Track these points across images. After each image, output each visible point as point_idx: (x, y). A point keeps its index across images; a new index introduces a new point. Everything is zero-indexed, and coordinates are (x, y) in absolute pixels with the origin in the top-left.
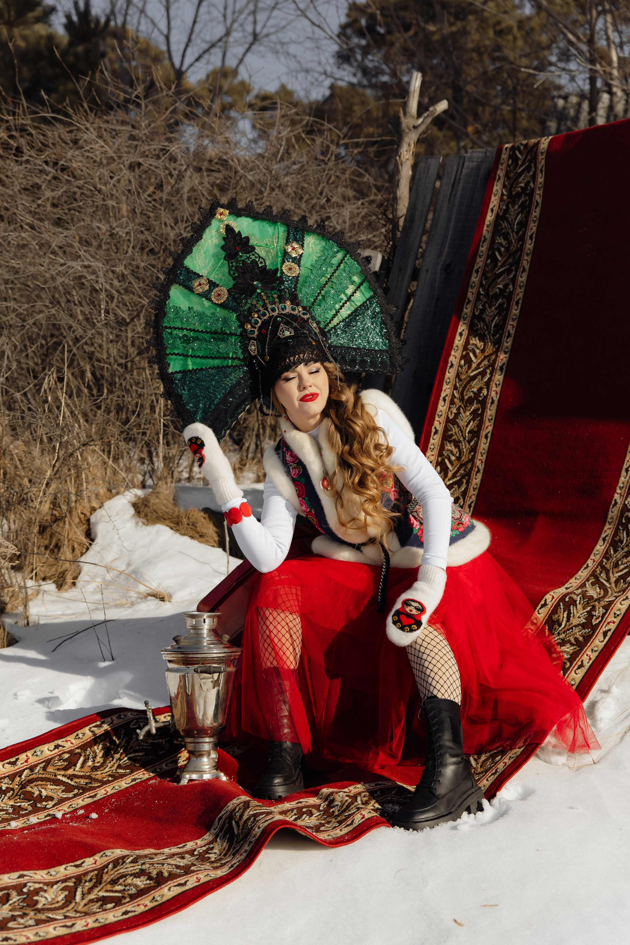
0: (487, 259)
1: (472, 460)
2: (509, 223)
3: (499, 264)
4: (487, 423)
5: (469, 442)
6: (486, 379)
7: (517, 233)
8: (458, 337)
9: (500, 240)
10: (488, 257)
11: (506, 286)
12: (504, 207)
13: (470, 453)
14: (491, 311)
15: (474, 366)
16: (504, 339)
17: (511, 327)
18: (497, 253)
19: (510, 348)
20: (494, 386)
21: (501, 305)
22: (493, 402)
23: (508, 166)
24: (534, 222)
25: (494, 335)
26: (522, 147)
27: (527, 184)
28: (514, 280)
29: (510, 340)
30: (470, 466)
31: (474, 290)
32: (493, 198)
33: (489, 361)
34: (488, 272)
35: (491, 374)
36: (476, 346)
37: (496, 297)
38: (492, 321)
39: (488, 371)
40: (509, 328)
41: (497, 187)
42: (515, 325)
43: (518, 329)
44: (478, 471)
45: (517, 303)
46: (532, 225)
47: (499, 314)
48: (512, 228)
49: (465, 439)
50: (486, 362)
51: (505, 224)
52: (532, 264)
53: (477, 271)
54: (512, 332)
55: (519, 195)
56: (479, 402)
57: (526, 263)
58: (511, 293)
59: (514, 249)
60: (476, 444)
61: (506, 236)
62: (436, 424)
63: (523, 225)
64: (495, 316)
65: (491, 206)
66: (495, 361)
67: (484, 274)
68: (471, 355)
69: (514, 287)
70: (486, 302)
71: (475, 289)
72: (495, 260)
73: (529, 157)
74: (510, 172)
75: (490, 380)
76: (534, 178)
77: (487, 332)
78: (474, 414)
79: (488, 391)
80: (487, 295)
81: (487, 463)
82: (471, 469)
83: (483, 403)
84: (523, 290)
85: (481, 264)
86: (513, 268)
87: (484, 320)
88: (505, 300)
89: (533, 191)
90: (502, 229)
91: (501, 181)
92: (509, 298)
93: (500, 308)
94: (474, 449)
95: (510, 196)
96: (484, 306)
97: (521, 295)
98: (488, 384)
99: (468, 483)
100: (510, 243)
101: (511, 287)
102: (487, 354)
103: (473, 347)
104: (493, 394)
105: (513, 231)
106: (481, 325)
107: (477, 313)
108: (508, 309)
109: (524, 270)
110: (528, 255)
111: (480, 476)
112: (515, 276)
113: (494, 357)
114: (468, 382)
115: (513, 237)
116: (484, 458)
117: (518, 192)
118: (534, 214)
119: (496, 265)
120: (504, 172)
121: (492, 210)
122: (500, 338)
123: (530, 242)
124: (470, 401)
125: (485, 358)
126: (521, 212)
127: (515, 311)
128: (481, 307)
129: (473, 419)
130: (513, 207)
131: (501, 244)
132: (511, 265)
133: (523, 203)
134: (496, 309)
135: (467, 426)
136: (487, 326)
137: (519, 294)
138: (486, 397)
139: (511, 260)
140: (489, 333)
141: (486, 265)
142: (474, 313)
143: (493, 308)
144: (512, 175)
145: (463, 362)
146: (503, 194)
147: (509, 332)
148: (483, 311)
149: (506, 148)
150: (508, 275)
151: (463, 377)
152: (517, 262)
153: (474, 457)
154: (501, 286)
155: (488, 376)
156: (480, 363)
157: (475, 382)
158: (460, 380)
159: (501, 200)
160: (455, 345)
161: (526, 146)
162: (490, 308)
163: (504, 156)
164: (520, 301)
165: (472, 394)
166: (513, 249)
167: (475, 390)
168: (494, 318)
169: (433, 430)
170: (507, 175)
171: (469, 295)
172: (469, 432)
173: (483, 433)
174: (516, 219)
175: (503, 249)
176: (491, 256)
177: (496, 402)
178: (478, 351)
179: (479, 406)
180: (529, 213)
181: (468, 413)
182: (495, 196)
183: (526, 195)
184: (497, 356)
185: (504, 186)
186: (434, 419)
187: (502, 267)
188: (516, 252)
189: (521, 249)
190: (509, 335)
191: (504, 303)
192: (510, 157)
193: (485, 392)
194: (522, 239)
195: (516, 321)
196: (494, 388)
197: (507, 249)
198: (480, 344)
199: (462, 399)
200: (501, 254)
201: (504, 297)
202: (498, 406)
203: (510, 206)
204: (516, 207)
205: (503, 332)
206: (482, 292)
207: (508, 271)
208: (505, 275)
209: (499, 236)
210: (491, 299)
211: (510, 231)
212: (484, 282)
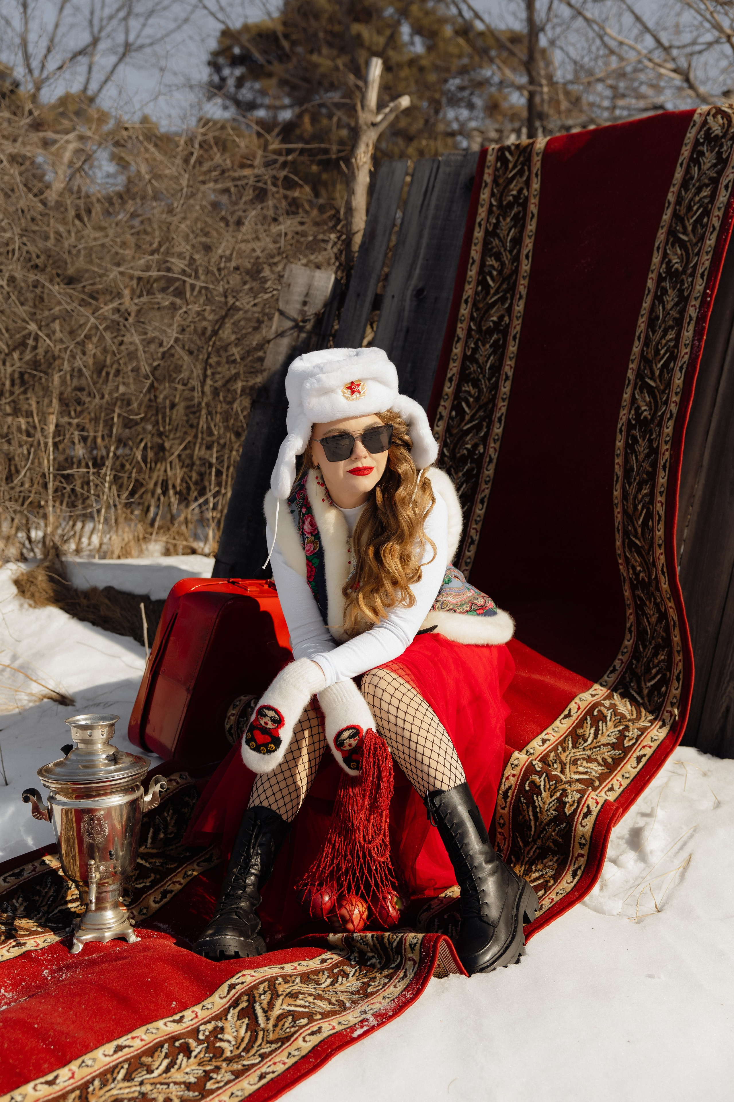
0: (477, 286)
2: (500, 240)
3: (492, 291)
4: (484, 486)
6: (481, 434)
7: (511, 252)
8: (447, 383)
9: (491, 261)
10: (479, 283)
11: (501, 318)
12: (494, 221)
14: (485, 350)
15: (467, 418)
16: (501, 383)
17: (508, 368)
18: (488, 278)
19: (508, 393)
20: (492, 441)
21: (497, 341)
22: (491, 460)
23: (496, 169)
24: (530, 237)
25: (489, 379)
26: (513, 148)
27: (520, 191)
28: (509, 311)
29: (508, 384)
31: (464, 325)
32: (480, 210)
33: (485, 412)
34: (479, 301)
35: (488, 427)
36: (469, 393)
37: (490, 332)
38: (487, 362)
39: (485, 424)
40: (507, 369)
41: (485, 195)
42: (513, 365)
43: (517, 369)
44: (472, 542)
45: (514, 338)
46: (528, 240)
47: (494, 352)
48: (504, 246)
50: (481, 413)
51: (496, 242)
52: (530, 288)
53: (466, 302)
54: (510, 374)
55: (510, 206)
56: (474, 461)
57: (522, 289)
58: (508, 326)
60: (470, 510)
61: (498, 257)
63: (517, 241)
64: (490, 356)
65: (478, 220)
66: (492, 411)
67: (475, 305)
68: (464, 405)
69: (509, 318)
70: (478, 340)
71: (463, 322)
72: (486, 287)
73: (521, 159)
74: (499, 177)
75: (487, 434)
76: (528, 183)
77: (481, 376)
78: (468, 475)
79: (485, 448)
80: (479, 331)
81: (483, 532)
83: (479, 462)
84: (520, 321)
85: (470, 292)
86: (509, 295)
87: (476, 361)
88: (500, 335)
89: (527, 199)
90: (493, 248)
91: (489, 188)
92: (505, 332)
93: (495, 346)
95: (500, 206)
96: (476, 344)
97: (518, 328)
98: (484, 440)
100: (503, 264)
101: (506, 319)
102: (482, 403)
103: (466, 394)
104: (491, 451)
105: (505, 250)
106: (473, 368)
107: (468, 354)
108: (505, 346)
109: (521, 297)
110: (524, 278)
111: (474, 548)
112: (511, 305)
113: (490, 406)
114: (461, 438)
115: (506, 257)
116: (479, 526)
117: (509, 201)
118: (529, 227)
119: (488, 293)
120: (491, 178)
121: (480, 225)
122: (497, 383)
123: (526, 262)
124: (463, 461)
125: (480, 407)
126: (515, 226)
127: (513, 348)
128: (472, 345)
129: (467, 481)
130: (504, 219)
131: (492, 266)
132: (506, 291)
133: (516, 215)
134: (491, 346)
136: (481, 369)
137: (517, 327)
138: (482, 455)
139: (505, 286)
140: (484, 376)
141: (477, 293)
142: (465, 354)
143: (488, 346)
144: (501, 181)
145: (454, 413)
146: (491, 205)
147: (506, 374)
148: (475, 350)
149: (493, 149)
150: (503, 304)
151: (454, 433)
152: (513, 288)
154: (495, 319)
155: (484, 430)
156: (474, 414)
157: (468, 438)
158: (450, 436)
159: (490, 212)
160: (444, 393)
161: (517, 146)
162: (484, 345)
163: (491, 158)
164: (518, 335)
165: (465, 452)
166: (507, 271)
167: (469, 447)
168: (488, 358)
170: (495, 181)
171: (459, 331)
174: (508, 235)
175: (495, 273)
176: (482, 282)
177: (495, 461)
178: (471, 400)
179: (474, 465)
180: (523, 228)
182: (482, 206)
183: (519, 205)
184: (494, 405)
185: (493, 195)
187: (495, 294)
188: (510, 275)
189: (516, 271)
190: (507, 378)
191: (499, 340)
192: (498, 159)
193: (481, 449)
194: (516, 259)
195: (514, 360)
196: (492, 444)
197: (500, 272)
198: (474, 391)
200: (493, 279)
201: (499, 332)
202: (496, 465)
203: (501, 219)
204: (508, 220)
205: (500, 375)
206: (473, 327)
207: (503, 300)
208: (499, 305)
209: (490, 257)
210: (485, 334)
211: (502, 250)
212: (475, 315)
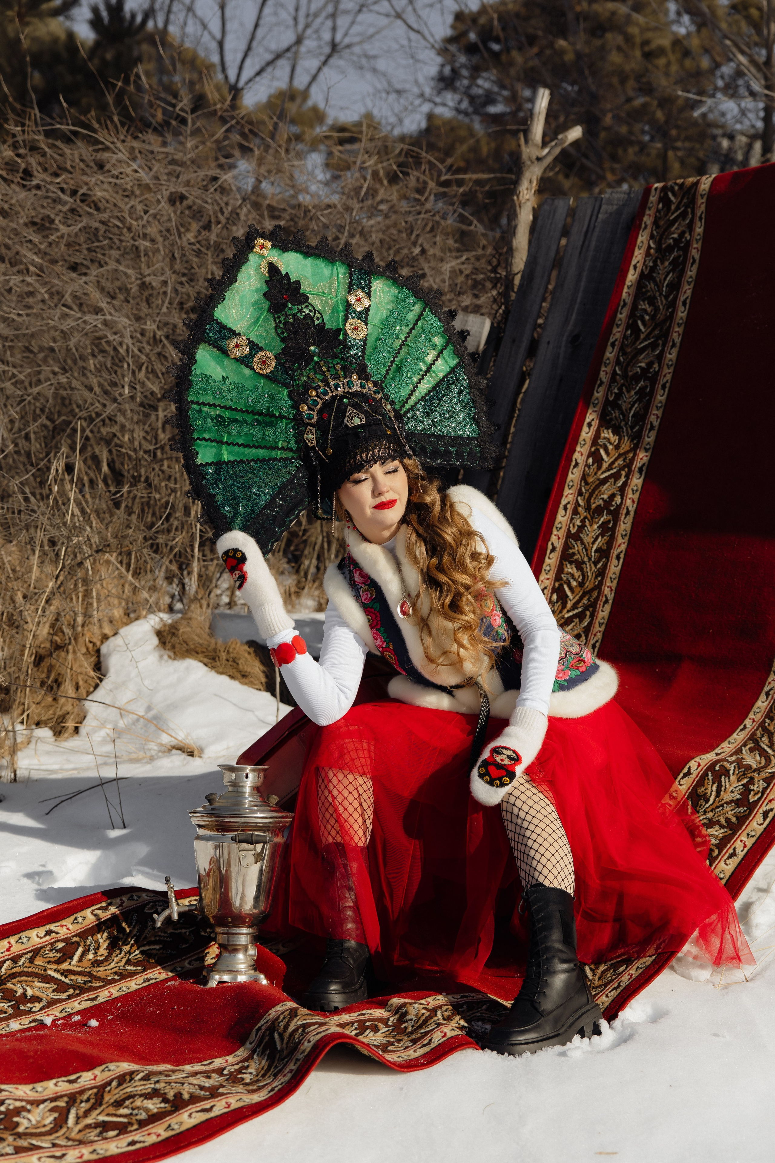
0: (627, 330)
1: (599, 587)
2: (656, 284)
3: (642, 336)
4: (620, 540)
5: (595, 564)
6: (620, 483)
7: (666, 297)
8: (585, 428)
9: (644, 305)
10: (628, 327)
11: (650, 365)
12: (651, 264)
13: (596, 577)
14: (629, 396)
15: (605, 466)
16: (645, 432)
17: (654, 417)
18: (639, 322)
19: (652, 444)
20: (630, 492)
21: (643, 388)
22: (628, 513)
23: (658, 211)
24: (689, 283)
25: (632, 428)
26: (676, 188)
27: (682, 235)
28: (660, 358)
29: (653, 434)
30: (595, 594)
31: (609, 369)
32: (637, 252)
33: (624, 460)
34: (627, 346)
35: (627, 476)
36: (609, 440)
37: (636, 378)
38: (631, 409)
39: (623, 473)
40: (653, 418)
41: (643, 238)
42: (660, 415)
43: (663, 420)
44: (606, 601)
45: (664, 387)
46: (686, 287)
47: (639, 400)
48: (660, 290)
49: (590, 559)
50: (620, 462)
51: (651, 286)
52: (685, 336)
53: (613, 345)
54: (656, 424)
55: (670, 249)
56: (610, 512)
57: (676, 335)
58: (657, 373)
59: (662, 318)
60: (605, 566)
61: (652, 301)
62: (554, 538)
63: (675, 287)
64: (634, 403)
65: (633, 262)
66: (632, 460)
67: (622, 349)
68: (602, 452)
69: (660, 366)
70: (623, 385)
71: (610, 367)
72: (636, 331)
73: (685, 201)
74: (660, 218)
75: (625, 484)
76: (690, 227)
77: (623, 423)
78: (604, 527)
79: (622, 499)
80: (625, 376)
81: (619, 591)
82: (597, 599)
83: (615, 514)
84: (671, 370)
85: (618, 335)
86: (660, 342)
87: (619, 408)
88: (648, 383)
89: (688, 244)
90: (647, 291)
91: (648, 230)
92: (654, 380)
93: (641, 393)
94: (602, 573)
95: (658, 249)
96: (620, 389)
97: (669, 377)
98: (622, 490)
99: (592, 616)
100: (657, 309)
101: (656, 366)
102: (622, 451)
103: (605, 441)
104: (629, 502)
105: (661, 294)
106: (615, 414)
107: (611, 399)
108: (652, 394)
109: (674, 345)
110: (679, 325)
111: (608, 608)
112: (662, 352)
113: (631, 455)
114: (597, 487)
115: (661, 303)
116: (614, 584)
117: (670, 245)
118: (689, 273)
119: (637, 338)
120: (652, 219)
121: (635, 267)
122: (640, 432)
123: (683, 309)
124: (599, 511)
125: (620, 456)
126: (673, 270)
127: (661, 397)
128: (616, 391)
129: (602, 535)
130: (662, 263)
131: (645, 311)
132: (658, 338)
133: (676, 259)
134: (636, 393)
135: (593, 543)
136: (624, 416)
137: (667, 375)
138: (619, 507)
139: (657, 332)
140: (627, 424)
141: (625, 337)
142: (607, 399)
143: (633, 393)
144: (662, 223)
145: (590, 460)
146: (649, 247)
147: (651, 424)
148: (618, 396)
149: (656, 189)
150: (653, 350)
151: (590, 480)
152: (665, 335)
153: (601, 583)
154: (643, 365)
155: (623, 479)
156: (613, 463)
157: (605, 487)
158: (587, 483)
159: (648, 254)
160: (581, 439)
161: (681, 186)
162: (628, 392)
163: (653, 199)
164: (668, 385)
165: (601, 502)
166: (660, 317)
167: (605, 497)
168: (633, 406)
169: (550, 547)
170: (656, 223)
171: (602, 374)
172: (596, 551)
173: (614, 553)
174: (665, 279)
175: (647, 318)
176: (632, 326)
177: (632, 514)
178: (610, 447)
179: (610, 517)
180: (682, 273)
181: (595, 526)
182: (639, 249)
183: (680, 249)
184: (635, 454)
185: (652, 237)
186: (551, 533)
187: (645, 339)
188: (664, 321)
189: (671, 317)
190: (652, 428)
191: (646, 387)
192: (660, 200)
193: (618, 499)
194: (673, 305)
195: (661, 410)
196: (630, 495)
197: (653, 317)
198: (614, 439)
199: (588, 508)
200: (644, 324)
201: (646, 379)
202: (634, 518)
203: (659, 262)
204: (667, 263)
205: (644, 423)
206: (618, 372)
207: (653, 346)
208: (649, 350)
209: (644, 301)
210: (630, 380)
211: (657, 294)
212: (621, 359)
